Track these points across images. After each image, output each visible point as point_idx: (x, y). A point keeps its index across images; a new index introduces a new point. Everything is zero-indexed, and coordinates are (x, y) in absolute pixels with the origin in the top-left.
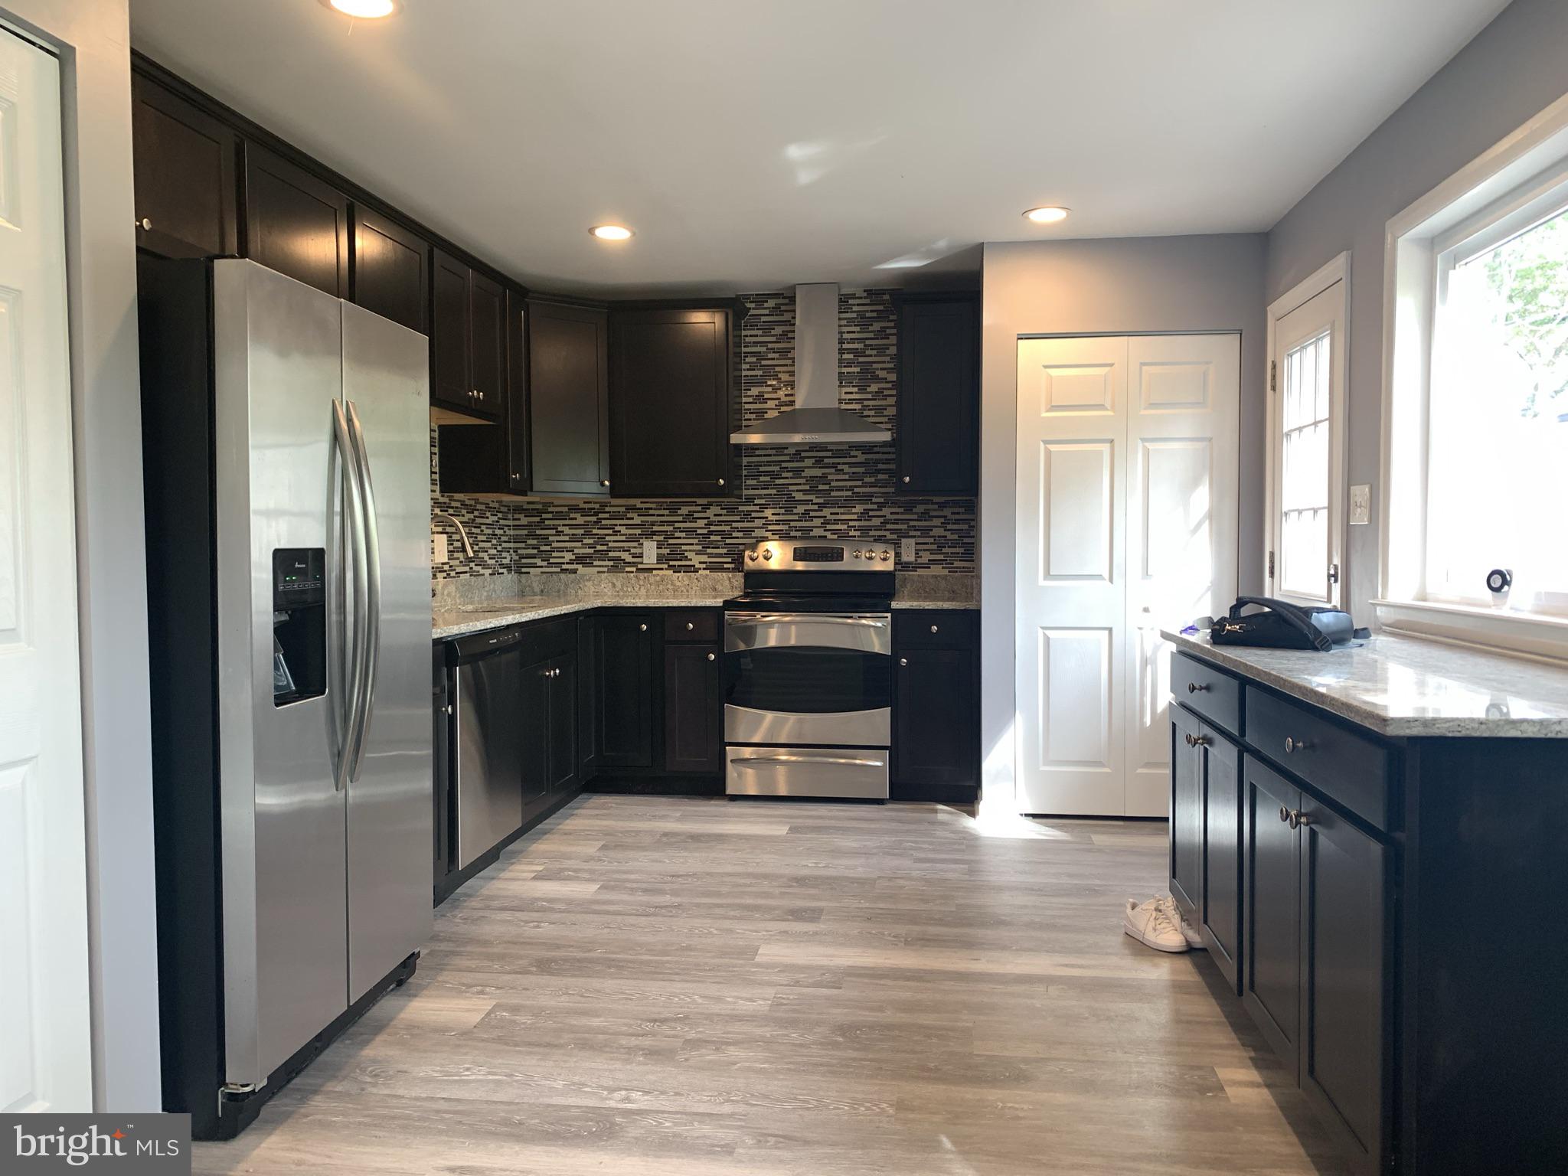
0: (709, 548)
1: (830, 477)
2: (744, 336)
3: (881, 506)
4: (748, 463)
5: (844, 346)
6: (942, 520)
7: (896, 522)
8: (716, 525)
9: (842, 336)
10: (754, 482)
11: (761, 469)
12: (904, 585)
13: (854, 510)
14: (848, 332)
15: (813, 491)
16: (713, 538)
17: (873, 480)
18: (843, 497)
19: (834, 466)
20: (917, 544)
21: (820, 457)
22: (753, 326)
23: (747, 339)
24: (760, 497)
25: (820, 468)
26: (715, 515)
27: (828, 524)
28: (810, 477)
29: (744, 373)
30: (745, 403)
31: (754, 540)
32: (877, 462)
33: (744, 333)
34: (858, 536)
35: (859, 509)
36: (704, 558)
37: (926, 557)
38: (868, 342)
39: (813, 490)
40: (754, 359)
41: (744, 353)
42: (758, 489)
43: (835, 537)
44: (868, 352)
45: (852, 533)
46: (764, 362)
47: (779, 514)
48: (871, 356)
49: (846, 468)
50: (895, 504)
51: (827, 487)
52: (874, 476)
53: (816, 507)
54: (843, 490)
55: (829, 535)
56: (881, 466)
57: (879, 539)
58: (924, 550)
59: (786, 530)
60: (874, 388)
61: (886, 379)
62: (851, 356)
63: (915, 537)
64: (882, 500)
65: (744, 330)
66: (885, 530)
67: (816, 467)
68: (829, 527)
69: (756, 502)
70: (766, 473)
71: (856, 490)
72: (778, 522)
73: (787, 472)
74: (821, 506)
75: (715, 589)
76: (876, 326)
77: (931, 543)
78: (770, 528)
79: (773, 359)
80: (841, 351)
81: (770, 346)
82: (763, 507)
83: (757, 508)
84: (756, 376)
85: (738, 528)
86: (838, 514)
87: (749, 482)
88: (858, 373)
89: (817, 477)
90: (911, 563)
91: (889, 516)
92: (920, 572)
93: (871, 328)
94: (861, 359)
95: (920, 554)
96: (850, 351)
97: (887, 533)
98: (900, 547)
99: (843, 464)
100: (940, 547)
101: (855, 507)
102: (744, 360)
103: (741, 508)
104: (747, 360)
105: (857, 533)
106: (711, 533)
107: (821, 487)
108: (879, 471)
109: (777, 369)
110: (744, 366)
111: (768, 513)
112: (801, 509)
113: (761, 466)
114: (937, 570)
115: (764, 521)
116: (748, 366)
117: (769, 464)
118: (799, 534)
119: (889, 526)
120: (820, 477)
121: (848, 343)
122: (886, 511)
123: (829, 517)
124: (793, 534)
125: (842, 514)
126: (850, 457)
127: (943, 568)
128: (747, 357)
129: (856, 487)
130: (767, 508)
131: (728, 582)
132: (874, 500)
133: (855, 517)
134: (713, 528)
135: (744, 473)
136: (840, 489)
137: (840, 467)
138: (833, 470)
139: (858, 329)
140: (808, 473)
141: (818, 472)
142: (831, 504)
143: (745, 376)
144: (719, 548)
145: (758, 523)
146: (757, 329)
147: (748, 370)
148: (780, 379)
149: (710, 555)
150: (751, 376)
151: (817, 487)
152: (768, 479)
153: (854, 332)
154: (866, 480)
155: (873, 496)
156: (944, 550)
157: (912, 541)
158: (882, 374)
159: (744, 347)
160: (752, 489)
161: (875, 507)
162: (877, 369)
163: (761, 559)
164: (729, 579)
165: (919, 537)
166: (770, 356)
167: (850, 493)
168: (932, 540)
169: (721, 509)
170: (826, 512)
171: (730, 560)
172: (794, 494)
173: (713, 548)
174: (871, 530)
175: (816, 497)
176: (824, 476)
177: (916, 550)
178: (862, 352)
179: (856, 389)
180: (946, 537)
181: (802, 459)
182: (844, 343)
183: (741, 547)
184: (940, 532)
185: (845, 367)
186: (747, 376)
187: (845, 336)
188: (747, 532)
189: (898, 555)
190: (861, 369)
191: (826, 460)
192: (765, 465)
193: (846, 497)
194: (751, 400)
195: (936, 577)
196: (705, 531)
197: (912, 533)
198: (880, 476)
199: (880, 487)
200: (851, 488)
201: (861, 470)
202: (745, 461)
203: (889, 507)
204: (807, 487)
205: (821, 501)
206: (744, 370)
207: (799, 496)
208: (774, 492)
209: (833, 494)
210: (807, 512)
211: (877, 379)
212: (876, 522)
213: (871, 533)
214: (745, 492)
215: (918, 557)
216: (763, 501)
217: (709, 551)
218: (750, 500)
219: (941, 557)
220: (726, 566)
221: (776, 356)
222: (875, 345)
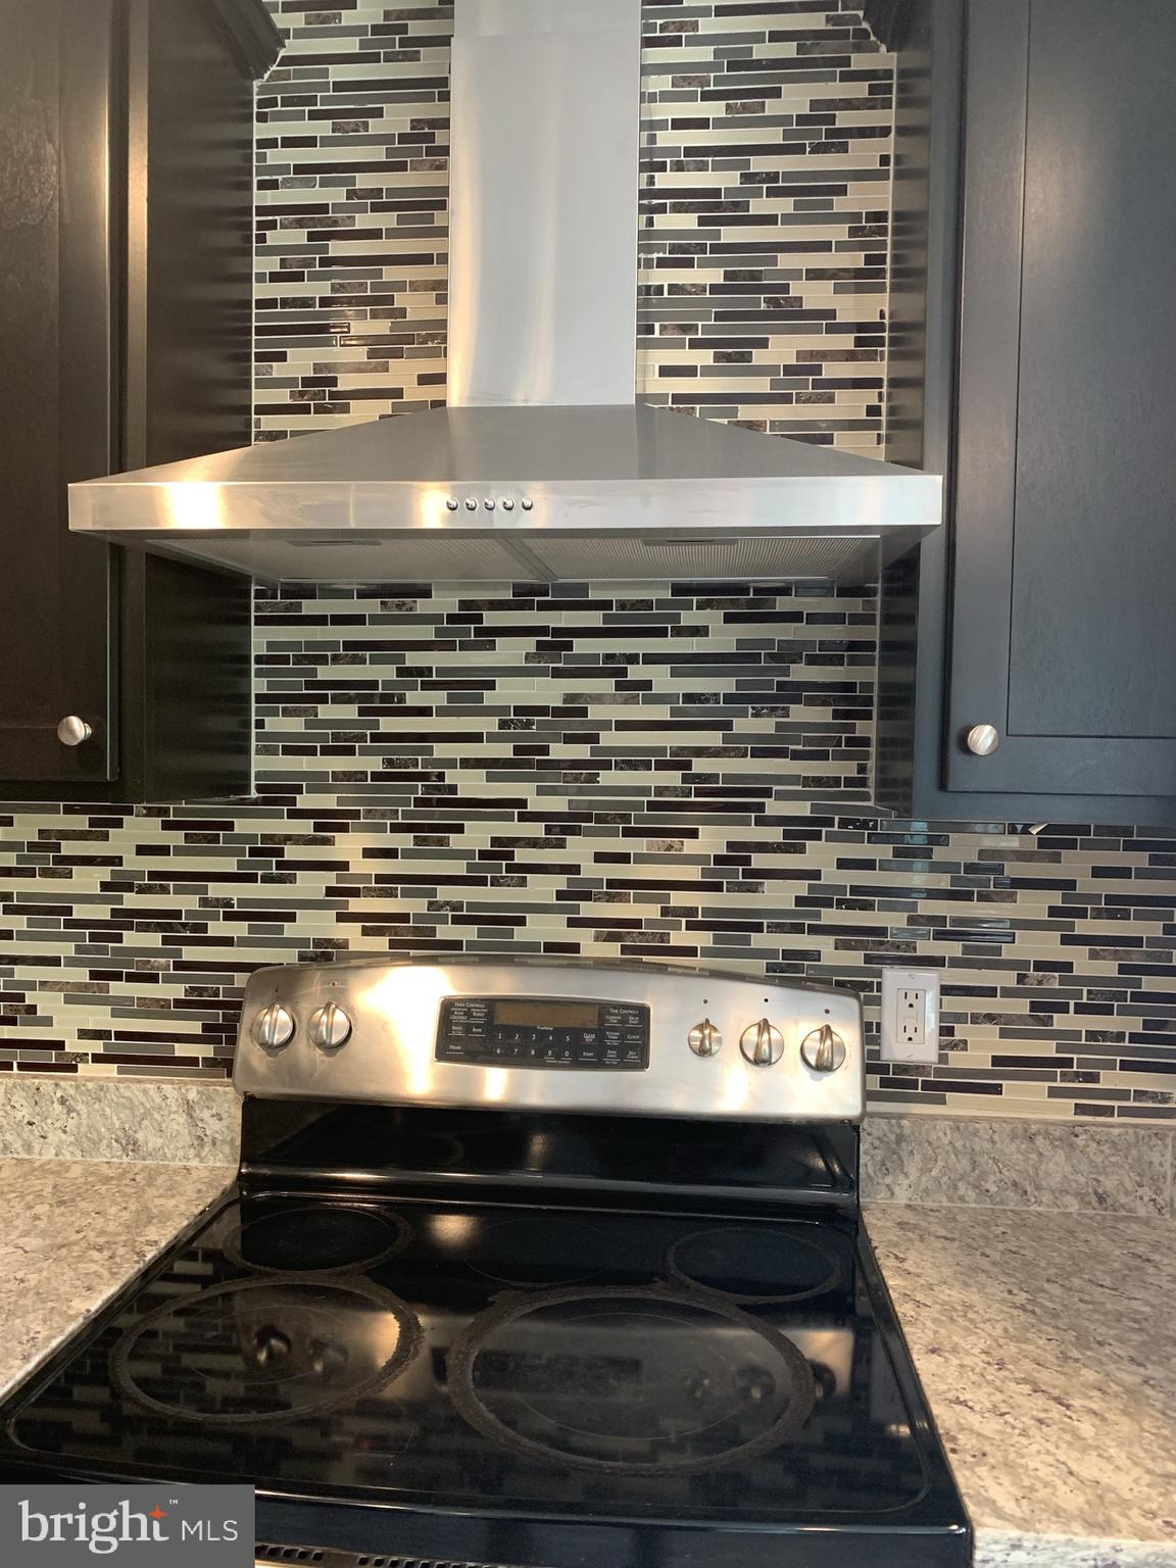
0: (117, 977)
1: (595, 712)
2: (263, 144)
3: (799, 833)
4: (271, 645)
5: (665, 180)
6: (1056, 898)
7: (860, 898)
8: (142, 890)
9: (652, 139)
10: (295, 725)
11: (325, 673)
12: (893, 1162)
13: (689, 846)
14: (679, 124)
15: (528, 764)
16: (132, 939)
17: (766, 725)
18: (644, 791)
19: (614, 667)
20: (946, 990)
21: (558, 632)
22: (299, 102)
23: (275, 157)
24: (318, 782)
25: (557, 673)
26: (142, 850)
27: (587, 896)
28: (519, 710)
29: (259, 291)
30: (264, 410)
31: (289, 956)
32: (788, 654)
33: (259, 131)
34: (707, 952)
35: (712, 840)
36: (99, 1017)
37: (981, 1048)
38: (759, 164)
39: (528, 760)
40: (299, 236)
41: (262, 210)
42: (311, 751)
43: (613, 950)
44: (759, 206)
45: (680, 937)
46: (336, 249)
47: (390, 853)
48: (770, 220)
49: (661, 678)
50: (857, 826)
51: (582, 752)
52: (773, 711)
53: (537, 830)
54: (647, 766)
55: (590, 944)
56: (800, 672)
57: (791, 972)
58: (976, 1019)
59: (418, 917)
60: (782, 349)
61: (832, 314)
62: (688, 221)
63: (935, 962)
64: (804, 809)
65: (262, 118)
66: (815, 930)
67: (542, 673)
68: (588, 909)
69: (304, 801)
70: (342, 690)
71: (700, 765)
72: (387, 884)
73: (427, 686)
74: (562, 827)
75: (131, 1145)
76: (795, 99)
77: (1008, 993)
78: (356, 905)
79: (374, 234)
80: (652, 201)
81: (363, 181)
82: (329, 823)
83: (306, 827)
84: (306, 302)
85: (228, 903)
86: (623, 858)
87: (277, 724)
88: (715, 289)
89: (542, 711)
90: (920, 1069)
91: (832, 876)
92: (959, 1105)
93: (772, 107)
94: (730, 234)
95: (961, 1031)
96: (683, 199)
97: (825, 944)
98: (878, 1001)
99: (651, 659)
100: (1044, 1008)
101: (693, 834)
102: (262, 238)
103: (242, 826)
104: (273, 238)
105: (703, 939)
106: (125, 919)
107: (559, 751)
108: (794, 693)
109: (390, 273)
110: (261, 264)
111: (348, 846)
112: (478, 835)
113: (323, 660)
114: (1026, 1100)
115: (330, 879)
116: (272, 264)
117: (356, 650)
118: (468, 933)
119: (830, 916)
120: (557, 712)
121: (679, 167)
122: (820, 855)
123: (591, 870)
124: (445, 932)
125: (642, 859)
126: (679, 632)
127: (1053, 1093)
128: (272, 225)
129: (701, 752)
130: (344, 828)
131: (182, 1119)
132: (773, 807)
133: (693, 873)
134: (131, 901)
135: (258, 686)
136: (634, 761)
137: (635, 672)
138: (607, 685)
139: (715, 110)
140: (509, 693)
141: (548, 691)
142: (600, 819)
143: (261, 304)
144: (153, 979)
145: (311, 884)
146: (314, 116)
147: (275, 277)
148: (403, 312)
149: (121, 1008)
150: (285, 302)
151: (545, 750)
152: (350, 712)
153: (702, 124)
154: (741, 726)
155: (767, 793)
156: (1059, 1021)
157: (929, 981)
158: (815, 295)
159: (262, 185)
160: (287, 751)
161: (775, 835)
162: (795, 274)
163: (303, 1048)
164: (189, 1107)
165: (956, 963)
166: (363, 221)
167: (674, 778)
168: (1008, 979)
169: (167, 826)
170: (579, 850)
171: (195, 1027)
172: (452, 776)
173: (131, 978)
174: (758, 928)
175: (541, 791)
176: (573, 709)
177: (943, 1016)
178: (735, 206)
179: (705, 357)
180: (1068, 967)
181: (488, 637)
182: (662, 167)
183: (240, 979)
184: (1046, 947)
185: (662, 263)
186: (271, 303)
187: (667, 139)
188: (268, 918)
189: (871, 1033)
190: (728, 275)
191: (581, 646)
192: (336, 659)
193: (660, 791)
194: (283, 397)
195: (1026, 1133)
196: (102, 912)
197: (926, 947)
198: (799, 713)
199: (797, 756)
200: (678, 761)
201: (725, 685)
202: (260, 639)
203: (831, 838)
204: (505, 751)
205: (558, 804)
206: (261, 278)
207: (471, 784)
208: (375, 764)
209: (607, 778)
210: (501, 849)
211: (793, 315)
212: (779, 896)
213: (758, 940)
214: (258, 763)
215: (954, 1046)
216: (329, 802)
217: (117, 988)
218: (279, 795)
219: (1047, 1049)
220: (181, 1050)
221: (387, 220)
222: (788, 176)
